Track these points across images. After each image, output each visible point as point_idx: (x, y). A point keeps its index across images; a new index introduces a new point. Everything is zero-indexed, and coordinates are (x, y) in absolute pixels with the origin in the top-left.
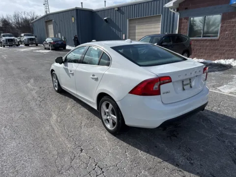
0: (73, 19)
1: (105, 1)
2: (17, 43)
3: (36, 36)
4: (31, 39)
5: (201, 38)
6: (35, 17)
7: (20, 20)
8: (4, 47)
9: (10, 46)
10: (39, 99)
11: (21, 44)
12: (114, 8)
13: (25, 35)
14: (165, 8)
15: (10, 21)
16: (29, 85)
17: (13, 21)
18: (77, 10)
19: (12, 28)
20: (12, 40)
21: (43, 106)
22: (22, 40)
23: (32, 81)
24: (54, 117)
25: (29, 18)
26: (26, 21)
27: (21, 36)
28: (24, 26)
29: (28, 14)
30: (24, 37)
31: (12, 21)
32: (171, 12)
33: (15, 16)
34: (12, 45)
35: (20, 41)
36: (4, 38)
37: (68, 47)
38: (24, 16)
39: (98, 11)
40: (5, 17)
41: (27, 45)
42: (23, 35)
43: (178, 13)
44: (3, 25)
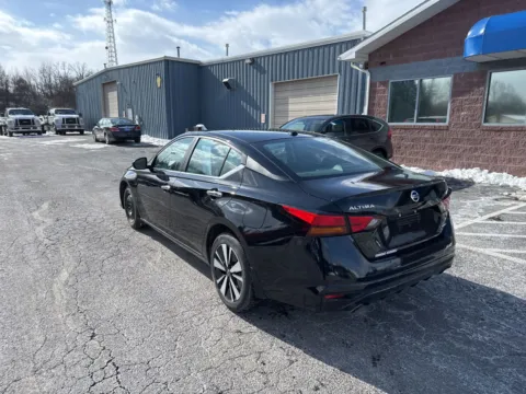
0: (159, 80)
1: (227, 45)
2: (39, 129)
3: (80, 115)
4: (68, 120)
5: (414, 123)
6: (86, 73)
7: (53, 79)
8: (11, 135)
9: (24, 133)
10: (46, 241)
11: (49, 130)
12: (243, 60)
13: (56, 112)
14: (340, 62)
15: (33, 82)
16: (36, 214)
17: (39, 80)
18: (168, 62)
19: (34, 95)
20: (28, 122)
21: (49, 256)
22: (50, 122)
23: (45, 206)
24: (64, 275)
25: (73, 75)
26: (66, 82)
27: (49, 114)
28: (59, 93)
29: (71, 68)
30: (55, 117)
31: (36, 81)
32: (352, 69)
33: (43, 71)
34: (28, 133)
35: (47, 124)
36: (12, 118)
37: (145, 139)
38: (62, 72)
39: (212, 65)
40: (22, 73)
41: (61, 132)
42: (52, 111)
43: (367, 72)
44: (16, 89)
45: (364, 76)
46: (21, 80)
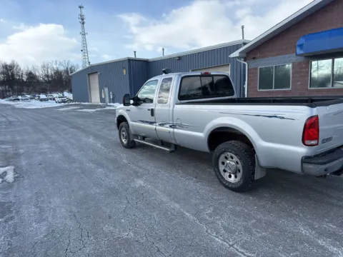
0: (124, 71)
1: (163, 49)
5: (273, 90)
6: (70, 66)
7: (49, 72)
15: (37, 74)
17: (41, 73)
18: (130, 60)
19: (38, 81)
25: (62, 68)
26: (58, 73)
28: (54, 80)
29: (60, 64)
33: (44, 67)
38: (55, 67)
39: (155, 61)
40: (30, 69)
43: (246, 63)
44: (28, 79)
45: (244, 65)
46: (30, 73)
